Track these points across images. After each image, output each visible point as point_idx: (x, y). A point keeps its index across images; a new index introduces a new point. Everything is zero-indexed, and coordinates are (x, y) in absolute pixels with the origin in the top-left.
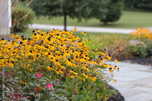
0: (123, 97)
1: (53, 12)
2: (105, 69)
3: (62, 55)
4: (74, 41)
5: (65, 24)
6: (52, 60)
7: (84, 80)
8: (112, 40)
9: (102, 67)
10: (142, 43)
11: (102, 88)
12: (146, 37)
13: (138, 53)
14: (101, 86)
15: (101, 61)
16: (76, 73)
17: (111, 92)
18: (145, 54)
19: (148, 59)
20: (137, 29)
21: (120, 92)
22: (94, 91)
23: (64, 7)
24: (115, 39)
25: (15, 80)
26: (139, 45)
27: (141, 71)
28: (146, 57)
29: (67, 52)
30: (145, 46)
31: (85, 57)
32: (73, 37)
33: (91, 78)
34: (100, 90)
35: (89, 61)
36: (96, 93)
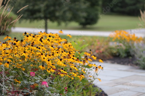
0: (106, 94)
1: (35, 16)
2: (91, 69)
3: (53, 55)
4: (60, 43)
5: (46, 27)
6: (44, 60)
7: (73, 78)
8: (92, 42)
9: (88, 67)
10: (121, 44)
11: (88, 86)
12: (125, 39)
13: (117, 54)
14: (87, 84)
15: (87, 61)
16: (65, 72)
17: (96, 90)
18: (124, 55)
19: (127, 60)
20: (116, 32)
21: (103, 90)
22: (80, 89)
23: (45, 11)
24: (95, 41)
25: (10, 78)
26: (118, 46)
27: (121, 70)
28: (125, 57)
29: (58, 53)
30: (124, 47)
31: (72, 57)
32: (59, 38)
33: (79, 76)
34: (86, 88)
35: (76, 60)
36: (83, 91)
